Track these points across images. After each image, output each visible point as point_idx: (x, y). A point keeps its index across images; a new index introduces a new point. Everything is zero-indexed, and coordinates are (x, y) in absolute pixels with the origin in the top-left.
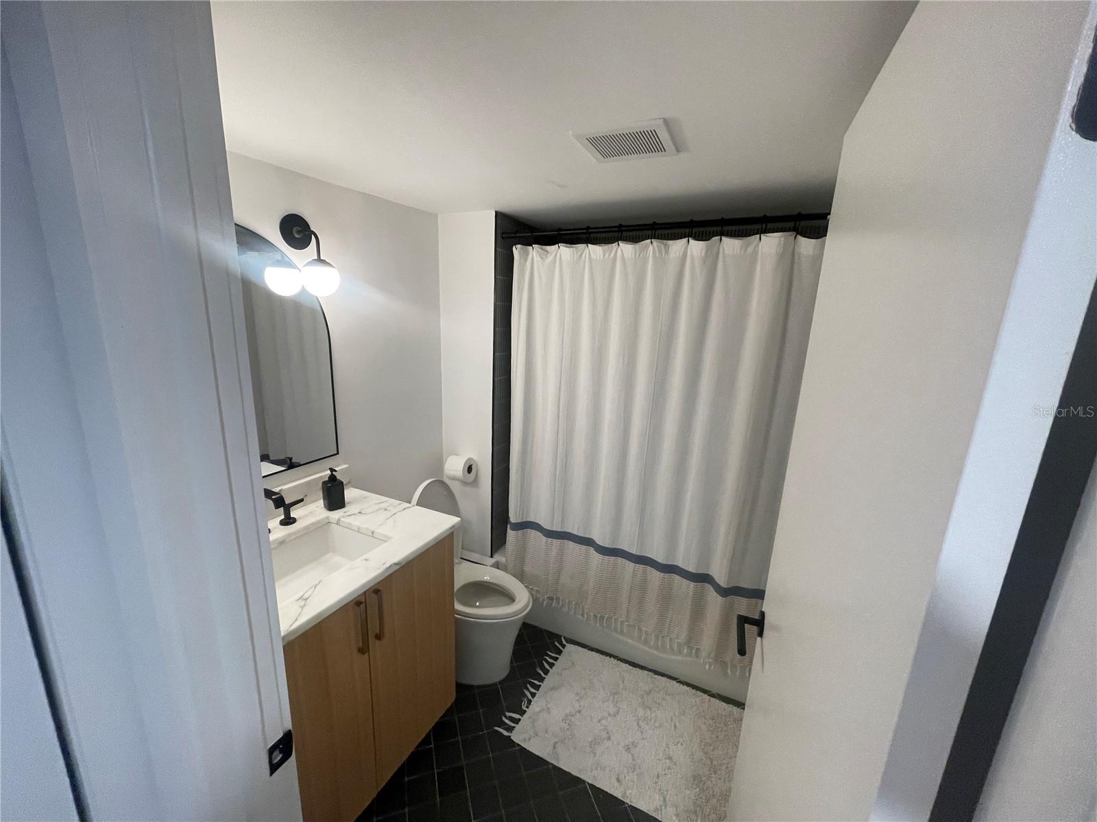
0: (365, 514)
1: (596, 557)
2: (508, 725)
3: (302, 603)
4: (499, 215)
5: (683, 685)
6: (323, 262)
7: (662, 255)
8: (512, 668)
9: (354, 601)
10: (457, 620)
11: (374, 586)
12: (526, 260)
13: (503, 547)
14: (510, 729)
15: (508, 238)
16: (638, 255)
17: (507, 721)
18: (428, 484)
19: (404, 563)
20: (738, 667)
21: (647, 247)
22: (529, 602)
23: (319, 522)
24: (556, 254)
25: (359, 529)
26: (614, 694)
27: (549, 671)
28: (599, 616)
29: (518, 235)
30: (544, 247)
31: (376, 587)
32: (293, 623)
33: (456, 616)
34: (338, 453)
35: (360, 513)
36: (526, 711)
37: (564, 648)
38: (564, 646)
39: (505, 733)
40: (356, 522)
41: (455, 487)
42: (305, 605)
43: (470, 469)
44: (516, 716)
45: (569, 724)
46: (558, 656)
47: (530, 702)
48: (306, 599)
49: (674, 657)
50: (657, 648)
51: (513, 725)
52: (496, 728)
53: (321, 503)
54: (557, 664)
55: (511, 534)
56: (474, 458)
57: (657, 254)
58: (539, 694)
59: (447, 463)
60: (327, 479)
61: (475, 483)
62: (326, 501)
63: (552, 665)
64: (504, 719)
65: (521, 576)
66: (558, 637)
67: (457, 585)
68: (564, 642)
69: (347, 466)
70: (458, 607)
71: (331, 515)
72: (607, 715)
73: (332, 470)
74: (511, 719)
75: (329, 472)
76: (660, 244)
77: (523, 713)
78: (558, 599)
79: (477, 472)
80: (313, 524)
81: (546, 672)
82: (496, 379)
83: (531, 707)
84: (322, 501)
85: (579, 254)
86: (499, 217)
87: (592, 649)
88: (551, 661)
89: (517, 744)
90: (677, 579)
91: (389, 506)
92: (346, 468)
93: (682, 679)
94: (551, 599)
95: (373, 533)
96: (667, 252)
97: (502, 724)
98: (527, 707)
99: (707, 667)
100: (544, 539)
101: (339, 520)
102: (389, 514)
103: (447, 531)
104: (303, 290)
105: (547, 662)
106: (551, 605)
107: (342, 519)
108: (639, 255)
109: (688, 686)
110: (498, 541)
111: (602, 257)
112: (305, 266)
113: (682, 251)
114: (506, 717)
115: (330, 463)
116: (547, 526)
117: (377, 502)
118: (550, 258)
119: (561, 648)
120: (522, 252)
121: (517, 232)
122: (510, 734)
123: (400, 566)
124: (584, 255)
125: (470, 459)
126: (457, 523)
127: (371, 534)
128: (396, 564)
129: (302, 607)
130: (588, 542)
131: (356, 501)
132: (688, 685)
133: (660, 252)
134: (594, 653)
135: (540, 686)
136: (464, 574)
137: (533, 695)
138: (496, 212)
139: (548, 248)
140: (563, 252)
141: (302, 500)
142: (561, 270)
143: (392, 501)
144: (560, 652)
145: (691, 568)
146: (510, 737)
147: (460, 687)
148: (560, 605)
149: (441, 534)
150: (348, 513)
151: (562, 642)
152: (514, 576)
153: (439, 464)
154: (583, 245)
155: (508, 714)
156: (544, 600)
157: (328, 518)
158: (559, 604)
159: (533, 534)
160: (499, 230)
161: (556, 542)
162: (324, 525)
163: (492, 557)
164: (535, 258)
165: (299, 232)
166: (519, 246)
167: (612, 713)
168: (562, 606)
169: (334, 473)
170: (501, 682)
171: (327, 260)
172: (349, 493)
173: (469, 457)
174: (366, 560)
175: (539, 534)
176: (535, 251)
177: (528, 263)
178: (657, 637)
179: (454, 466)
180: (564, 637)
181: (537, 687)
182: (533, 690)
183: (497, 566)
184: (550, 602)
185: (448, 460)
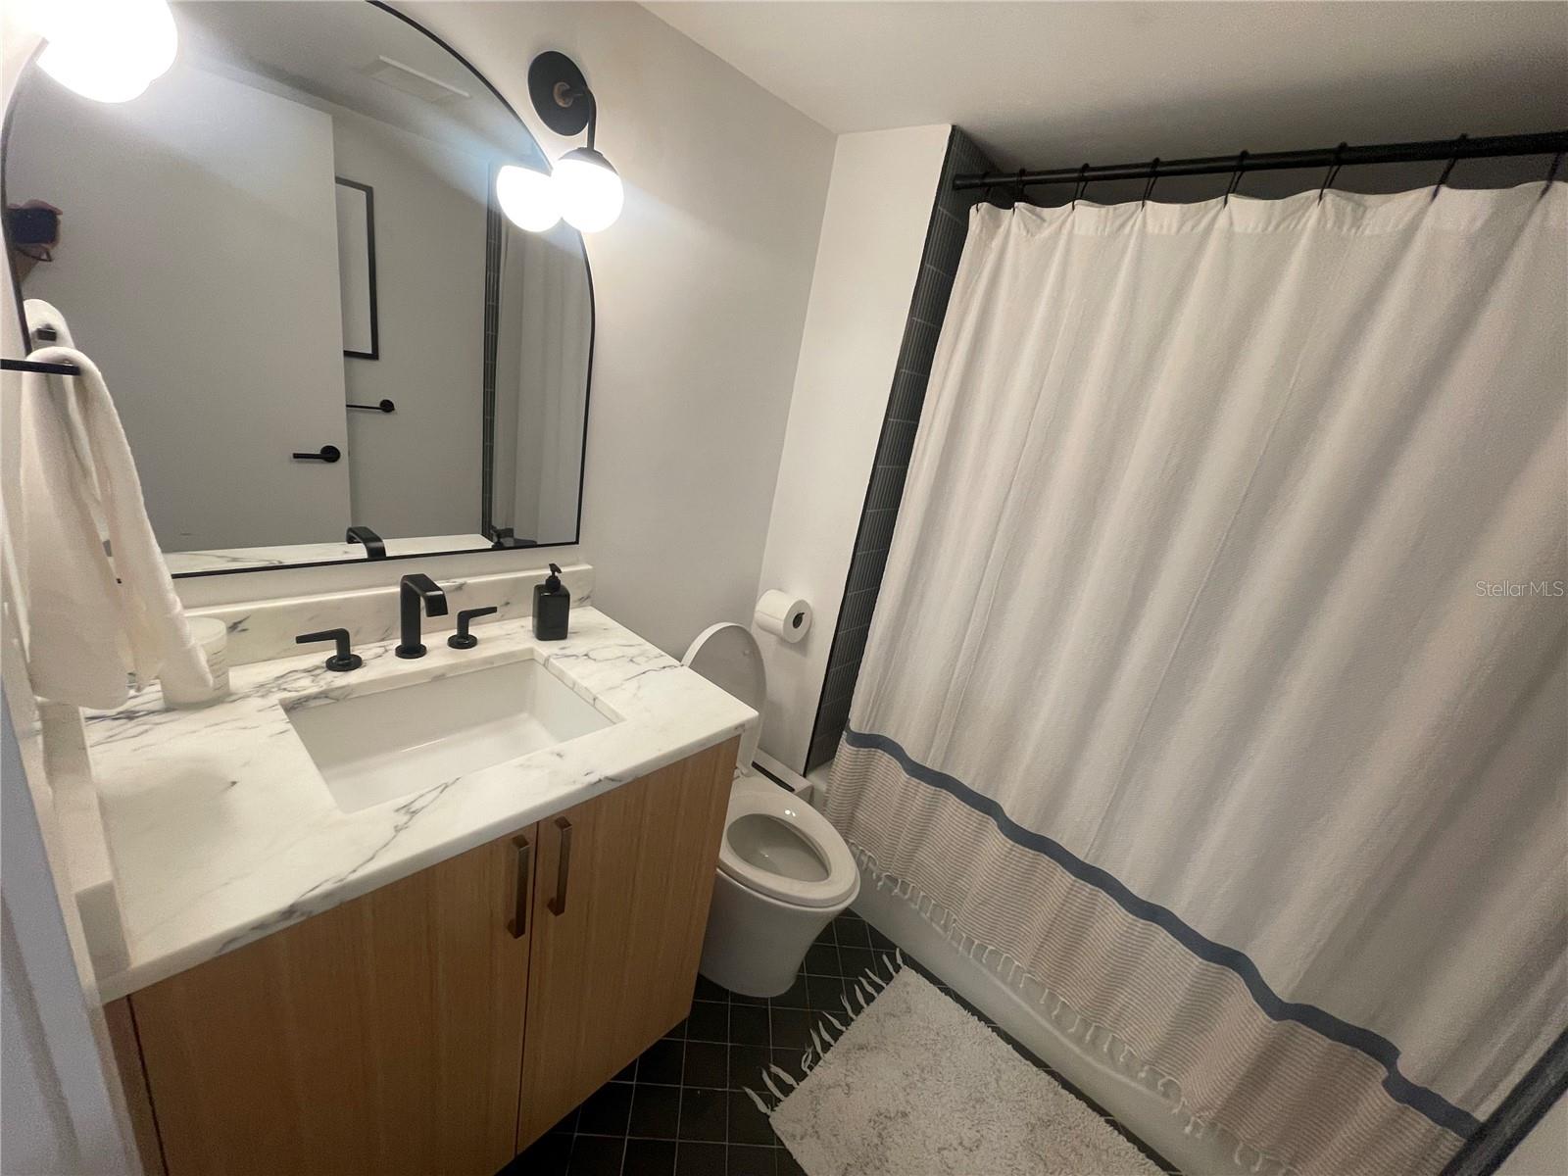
0: (595, 660)
1: (996, 842)
2: (769, 1090)
3: (403, 818)
4: (958, 137)
5: (1120, 1133)
6: (598, 157)
7: (1340, 228)
8: (799, 978)
9: (513, 836)
10: (718, 877)
11: (560, 813)
12: (991, 237)
13: (829, 763)
14: (772, 1102)
15: (966, 187)
16: (1274, 223)
17: (770, 1083)
18: (724, 628)
19: (630, 779)
20: (1261, 1159)
21: (1305, 207)
22: (854, 885)
23: (512, 654)
24: (1064, 223)
25: (574, 684)
26: (977, 1101)
27: (862, 1007)
28: (977, 942)
29: (987, 180)
30: (1038, 209)
31: (562, 815)
32: (361, 865)
33: (718, 870)
34: (577, 542)
35: (586, 655)
36: (807, 1075)
37: (897, 972)
38: (897, 969)
39: (762, 1107)
40: (575, 671)
41: (767, 646)
42: (405, 826)
43: (798, 620)
44: (789, 1079)
45: (880, 1135)
46: (884, 985)
47: (817, 1059)
48: (414, 813)
49: (1113, 1074)
50: (1079, 1039)
51: (778, 1094)
52: (748, 1091)
53: (529, 622)
54: (880, 998)
55: (845, 750)
56: (808, 601)
57: (1329, 225)
58: (838, 1047)
59: (762, 600)
60: (544, 583)
61: (802, 646)
62: (536, 620)
63: (870, 999)
64: (765, 1076)
65: (846, 826)
66: (890, 947)
67: (732, 815)
68: (899, 961)
69: (590, 567)
70: (727, 856)
71: (536, 648)
72: (955, 1144)
73: (554, 568)
74: (777, 1080)
75: (549, 572)
76: (1343, 202)
77: (800, 1076)
78: (905, 886)
79: (808, 631)
80: (504, 656)
81: (858, 1009)
82: (879, 467)
83: (817, 1069)
84: (531, 618)
85: (1118, 223)
86: (957, 138)
87: (947, 990)
88: (870, 989)
89: (778, 1138)
90: (1162, 937)
91: (639, 655)
92: (587, 571)
93: (1118, 1118)
94: (893, 880)
95: (594, 700)
96: (1357, 222)
97: (761, 1088)
98: (811, 1068)
99: (1188, 1129)
100: (904, 776)
101: (547, 659)
102: (634, 669)
103: (728, 731)
104: (563, 224)
105: (863, 989)
106: (891, 891)
107: (551, 660)
108: (1277, 227)
109: (1129, 1140)
110: (821, 753)
111: (1174, 230)
112: (562, 158)
113: (1407, 219)
114: (770, 1074)
115: (554, 556)
116: (914, 754)
117: (624, 642)
118: (1047, 232)
119: (891, 970)
120: (987, 217)
121: (985, 175)
122: (769, 1112)
123: (619, 784)
124: (1130, 223)
125: (801, 603)
126: (749, 721)
127: (592, 702)
128: (611, 779)
129: (398, 829)
130: (988, 807)
131: (586, 632)
132: (1131, 1138)
133: (1339, 222)
134: (948, 998)
135: (841, 1032)
136: (750, 795)
137: (826, 1047)
138: (954, 128)
139: (1047, 212)
140: (1084, 218)
141: (493, 610)
142: (1068, 251)
143: (648, 646)
144: (888, 978)
145: (1206, 930)
146: (769, 1117)
147: (706, 988)
148: (906, 897)
149: (715, 735)
150: (568, 652)
151: (896, 960)
152: (836, 824)
153: (748, 598)
154: (1134, 203)
155: (775, 1069)
156: (879, 879)
157: (531, 651)
158: (905, 894)
159: (884, 759)
160: (950, 165)
161: (925, 789)
162: (523, 663)
163: (805, 776)
164: (1014, 229)
165: (564, 95)
166: (984, 206)
167: (966, 1143)
168: (910, 899)
169: (556, 574)
170: (776, 1001)
171: (604, 156)
172: (577, 617)
173: (800, 598)
174: (559, 755)
175: (895, 764)
176: (1017, 218)
177: (996, 243)
178: (1086, 1023)
179: (774, 608)
180: (900, 949)
181: (836, 1034)
182: (827, 1037)
183: (810, 796)
184: (890, 884)
185: (763, 597)
